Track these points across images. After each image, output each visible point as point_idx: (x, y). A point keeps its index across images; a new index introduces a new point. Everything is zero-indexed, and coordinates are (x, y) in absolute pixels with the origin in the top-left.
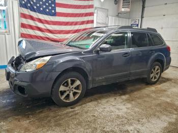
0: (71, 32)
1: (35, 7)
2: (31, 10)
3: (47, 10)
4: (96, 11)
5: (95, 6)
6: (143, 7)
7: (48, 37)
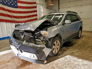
0: (27, 17)
1: (5, 3)
2: (3, 4)
3: (13, 5)
4: (37, 5)
5: (37, 3)
6: (59, 4)
7: (14, 20)
